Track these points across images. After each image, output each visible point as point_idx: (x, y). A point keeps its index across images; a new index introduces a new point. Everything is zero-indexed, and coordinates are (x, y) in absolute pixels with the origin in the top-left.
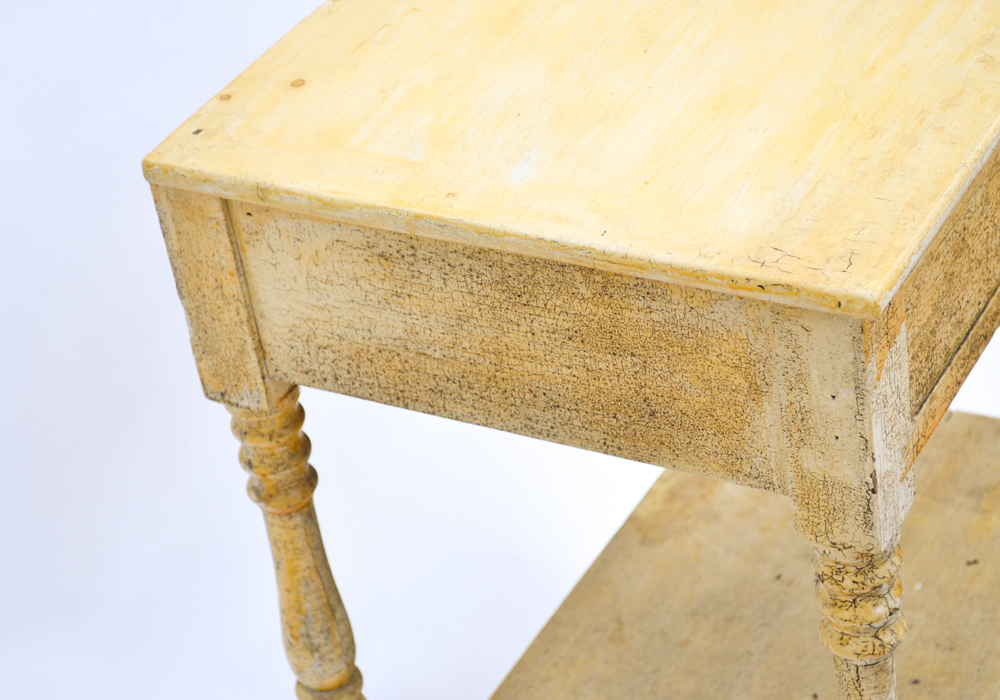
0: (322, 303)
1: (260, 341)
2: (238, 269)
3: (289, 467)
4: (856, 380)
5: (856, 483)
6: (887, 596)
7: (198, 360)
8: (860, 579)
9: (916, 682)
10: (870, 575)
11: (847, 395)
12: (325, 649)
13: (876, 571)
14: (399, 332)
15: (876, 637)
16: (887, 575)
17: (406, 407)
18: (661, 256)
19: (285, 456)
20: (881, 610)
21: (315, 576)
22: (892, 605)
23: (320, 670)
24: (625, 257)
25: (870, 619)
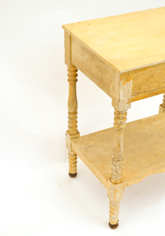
0: (77, 53)
1: (71, 57)
2: (70, 45)
3: (72, 77)
4: (119, 83)
5: (118, 99)
6: (122, 120)
7: (65, 57)
8: (117, 115)
9: (156, 155)
10: (119, 115)
11: (118, 85)
12: (71, 106)
13: (120, 115)
14: (82, 60)
15: (119, 125)
16: (121, 116)
17: (82, 72)
18: (103, 56)
19: (72, 75)
20: (120, 121)
21: (73, 95)
22: (122, 122)
23: (70, 109)
24: (99, 55)
25: (118, 122)
